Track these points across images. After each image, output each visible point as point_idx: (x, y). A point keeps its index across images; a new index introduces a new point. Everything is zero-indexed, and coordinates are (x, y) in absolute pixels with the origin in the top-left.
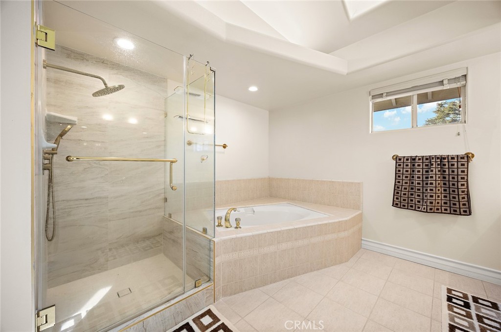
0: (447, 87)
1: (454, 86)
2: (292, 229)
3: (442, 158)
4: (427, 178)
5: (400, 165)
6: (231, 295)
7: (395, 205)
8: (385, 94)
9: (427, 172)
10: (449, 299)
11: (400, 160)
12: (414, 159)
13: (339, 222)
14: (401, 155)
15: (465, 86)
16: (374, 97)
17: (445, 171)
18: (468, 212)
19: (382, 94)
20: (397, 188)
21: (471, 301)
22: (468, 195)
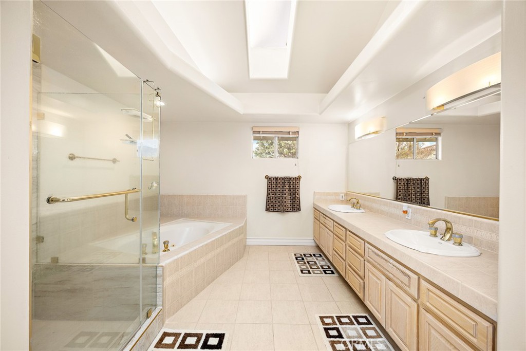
0: (291, 136)
1: (294, 136)
2: (214, 240)
3: (289, 179)
4: (283, 191)
5: (270, 183)
6: (174, 314)
7: (267, 210)
8: (261, 132)
9: (283, 187)
10: (297, 259)
11: (270, 179)
12: (277, 179)
13: (240, 227)
14: (270, 176)
15: (298, 137)
16: (254, 132)
17: (290, 186)
18: (299, 210)
19: (260, 132)
20: (268, 198)
21: (303, 257)
22: (299, 199)
